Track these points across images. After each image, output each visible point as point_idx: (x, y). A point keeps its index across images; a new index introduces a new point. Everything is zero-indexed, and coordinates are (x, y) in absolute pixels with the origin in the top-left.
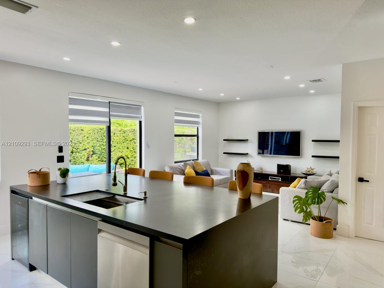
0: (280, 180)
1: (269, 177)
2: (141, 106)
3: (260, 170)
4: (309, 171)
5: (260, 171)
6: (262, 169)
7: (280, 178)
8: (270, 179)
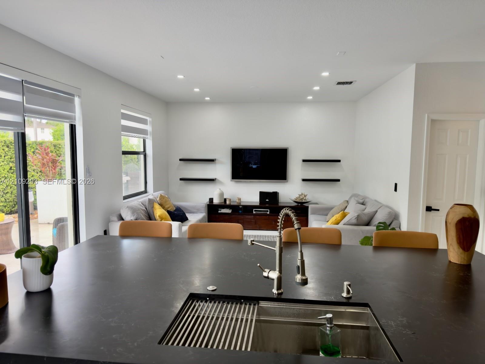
0: (268, 213)
1: (254, 209)
2: (73, 95)
3: (238, 200)
4: (302, 199)
5: (237, 202)
6: (240, 199)
7: (269, 210)
8: (254, 212)
